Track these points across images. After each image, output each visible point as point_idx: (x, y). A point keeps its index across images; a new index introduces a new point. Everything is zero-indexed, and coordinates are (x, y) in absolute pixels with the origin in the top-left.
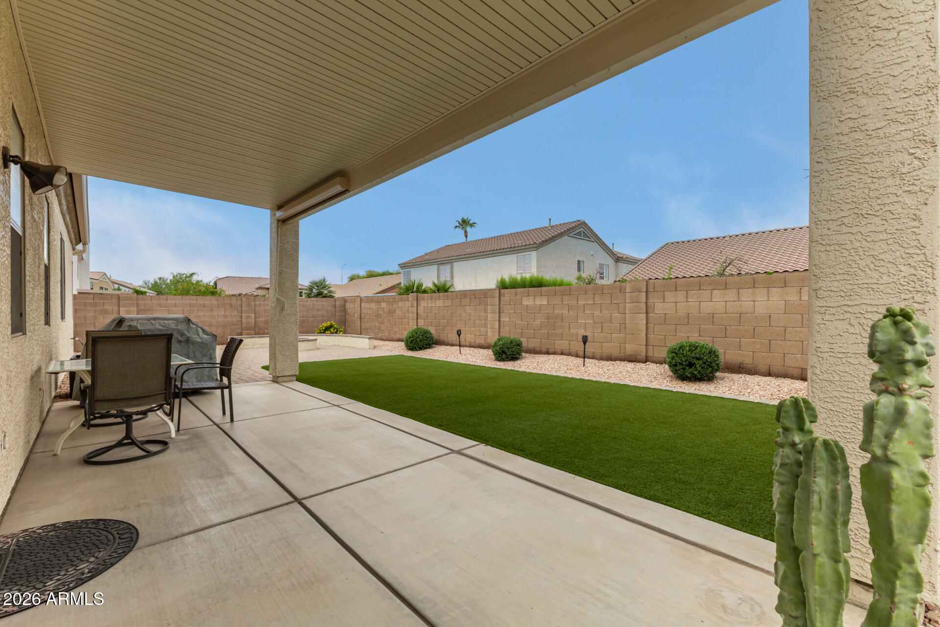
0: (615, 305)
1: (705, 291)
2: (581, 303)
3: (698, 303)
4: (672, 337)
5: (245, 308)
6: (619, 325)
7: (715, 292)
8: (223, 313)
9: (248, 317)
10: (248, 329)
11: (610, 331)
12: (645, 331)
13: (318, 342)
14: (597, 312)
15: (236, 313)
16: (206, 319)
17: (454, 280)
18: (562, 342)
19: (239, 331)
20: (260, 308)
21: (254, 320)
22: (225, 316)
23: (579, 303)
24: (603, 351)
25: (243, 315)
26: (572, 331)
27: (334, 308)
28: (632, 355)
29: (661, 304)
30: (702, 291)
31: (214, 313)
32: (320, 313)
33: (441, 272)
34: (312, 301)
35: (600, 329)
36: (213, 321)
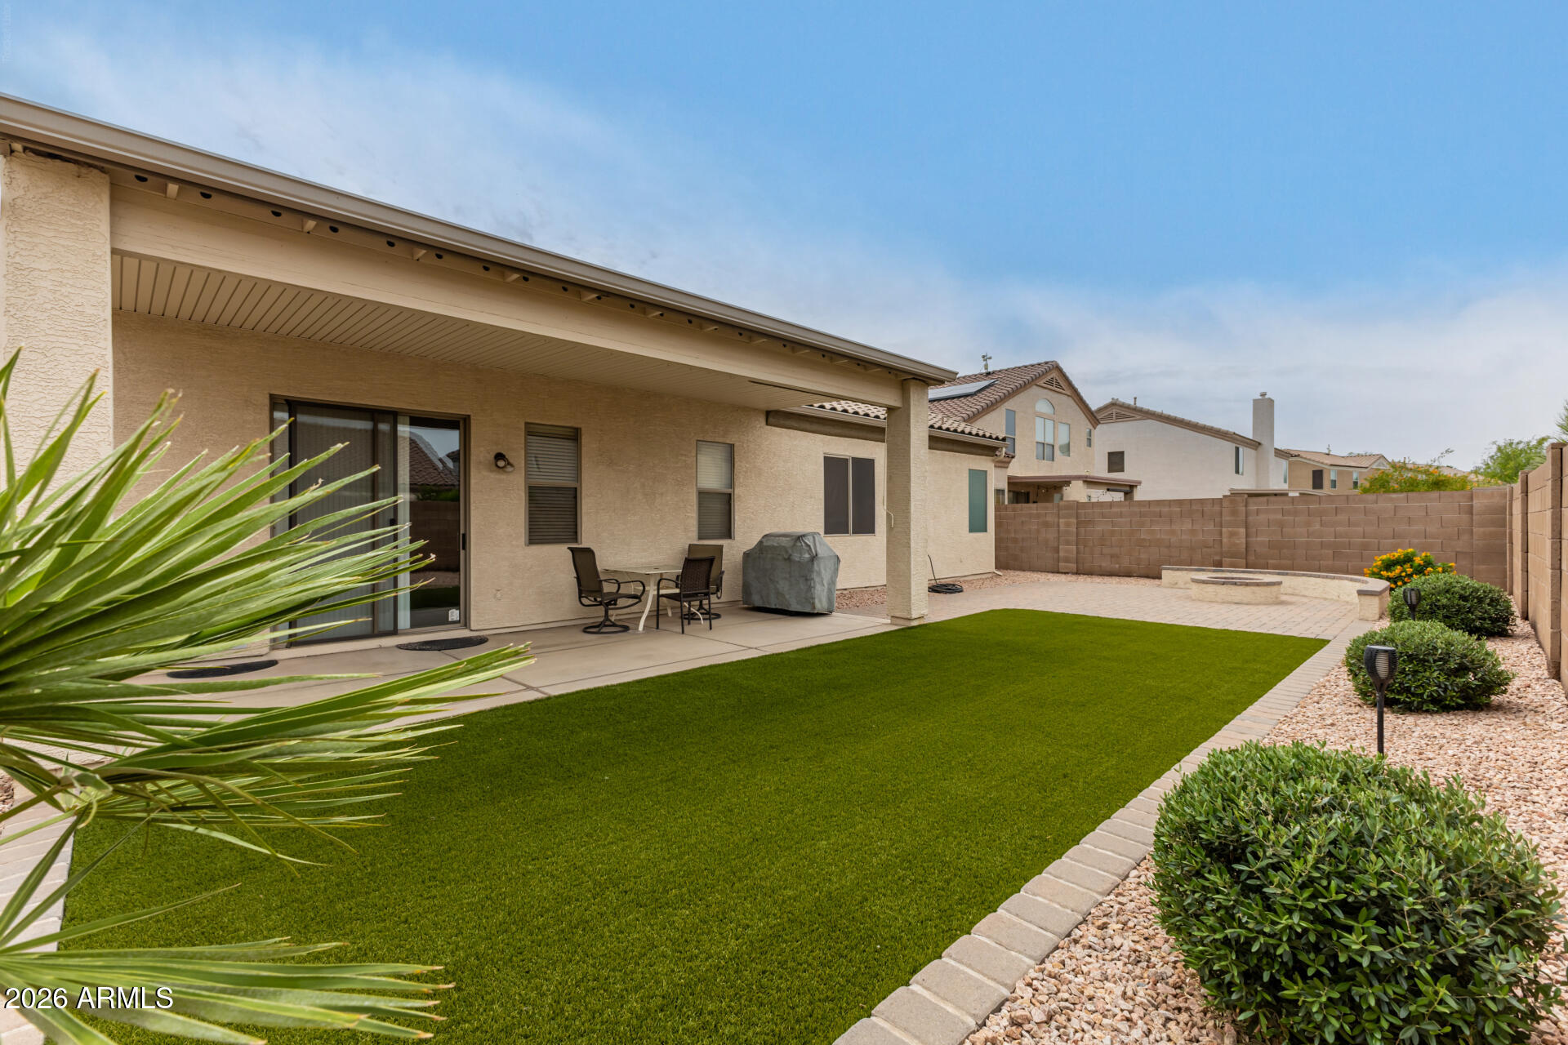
5: (1226, 518)
8: (1190, 526)
9: (1232, 534)
10: (1234, 555)
13: (1282, 589)
19: (1217, 558)
20: (1258, 518)
22: (1193, 532)
25: (1224, 530)
27: (1465, 517)
31: (1174, 527)
34: (1392, 500)
36: (1173, 539)
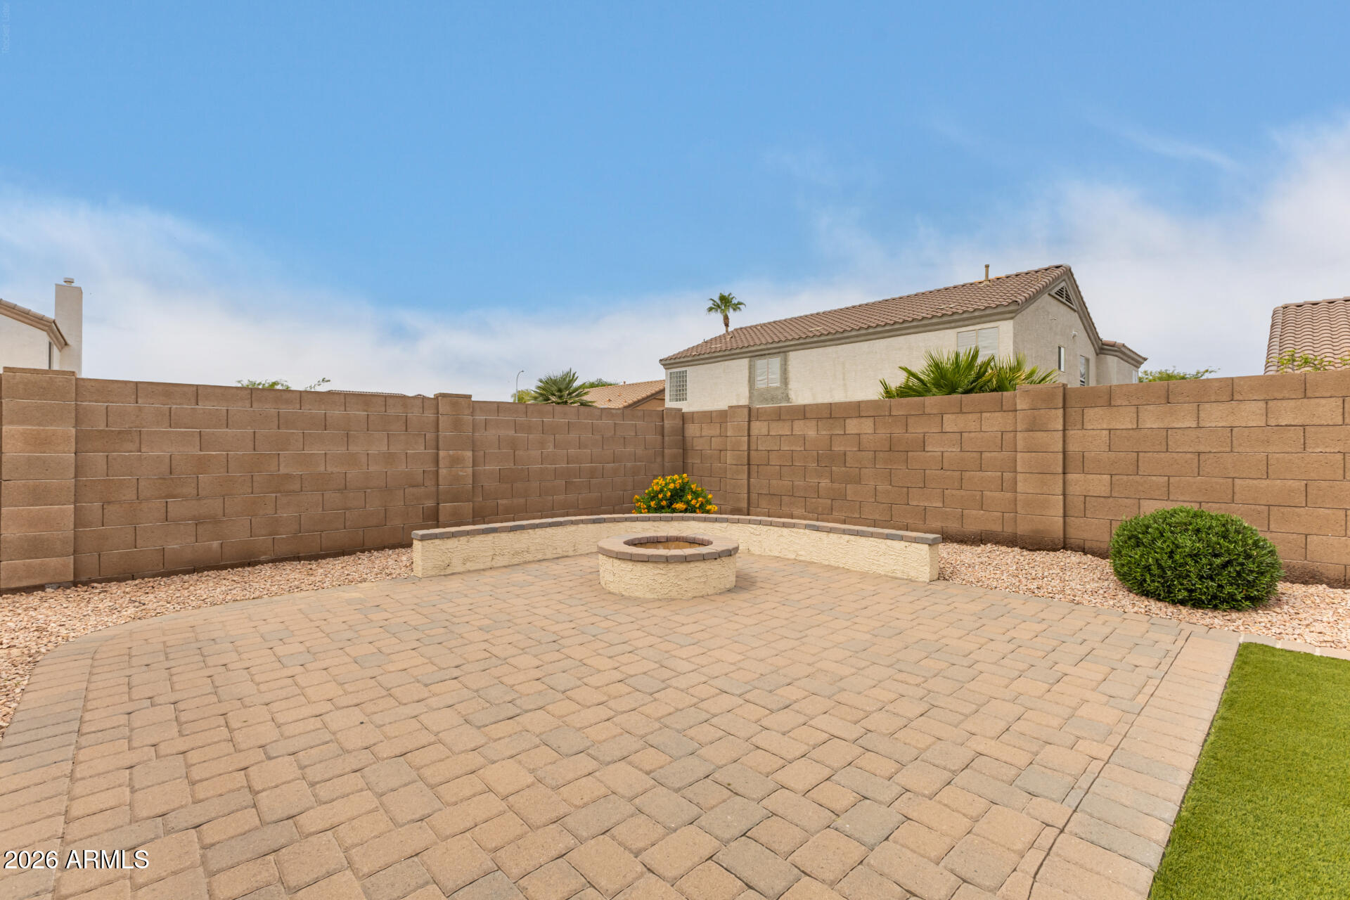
5: (445, 435)
8: (383, 447)
9: (455, 461)
15: (421, 449)
16: (330, 469)
17: (790, 386)
19: (430, 503)
20: (486, 434)
21: (470, 471)
22: (389, 458)
25: (442, 453)
31: (354, 449)
32: (630, 449)
33: (758, 372)
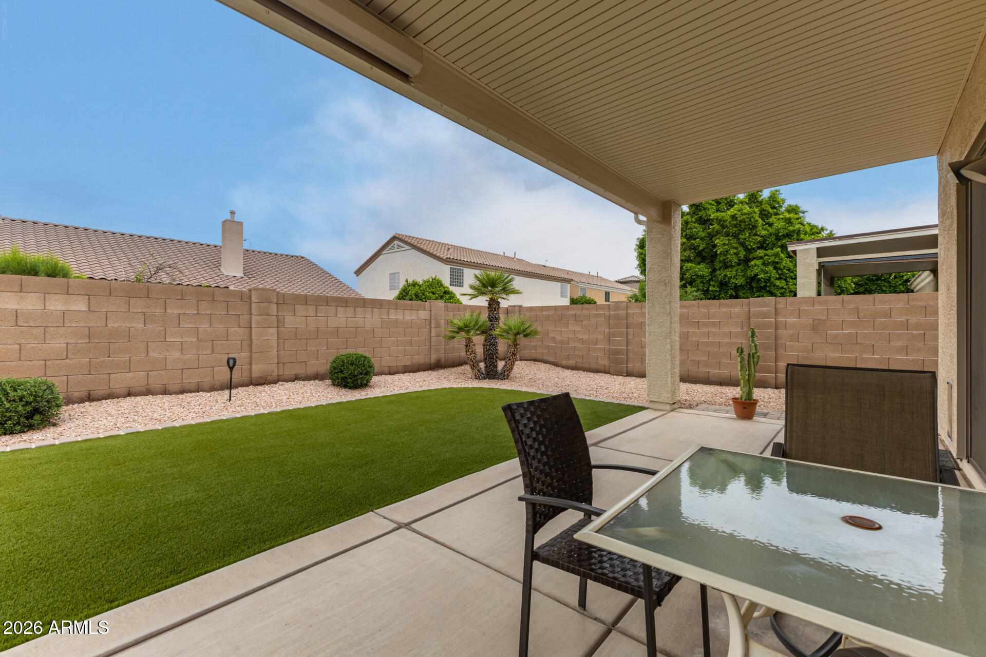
0: (233, 317)
1: (331, 307)
2: (173, 311)
3: (326, 318)
4: (303, 352)
6: (239, 342)
7: (339, 308)
11: (226, 351)
12: (276, 347)
14: (206, 326)
18: (131, 374)
23: (168, 311)
24: (215, 379)
26: (154, 355)
28: (260, 378)
29: (292, 318)
30: (329, 307)
35: (210, 348)
